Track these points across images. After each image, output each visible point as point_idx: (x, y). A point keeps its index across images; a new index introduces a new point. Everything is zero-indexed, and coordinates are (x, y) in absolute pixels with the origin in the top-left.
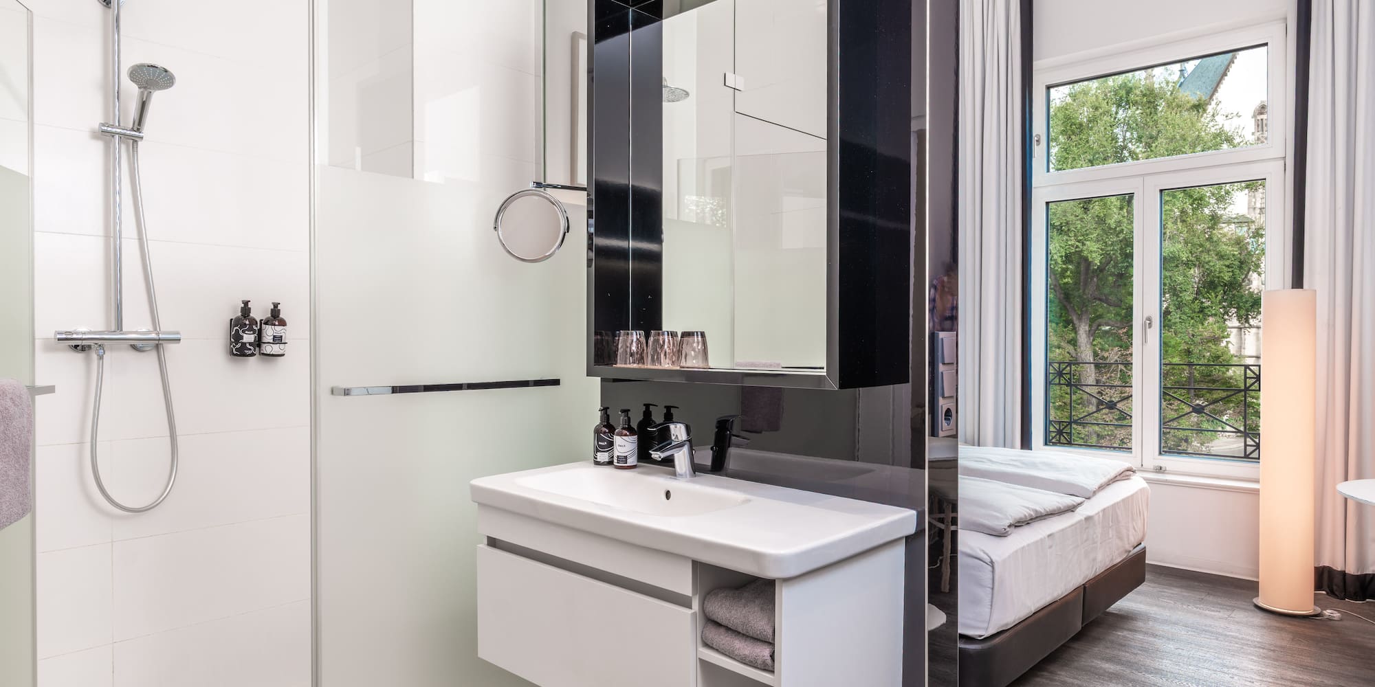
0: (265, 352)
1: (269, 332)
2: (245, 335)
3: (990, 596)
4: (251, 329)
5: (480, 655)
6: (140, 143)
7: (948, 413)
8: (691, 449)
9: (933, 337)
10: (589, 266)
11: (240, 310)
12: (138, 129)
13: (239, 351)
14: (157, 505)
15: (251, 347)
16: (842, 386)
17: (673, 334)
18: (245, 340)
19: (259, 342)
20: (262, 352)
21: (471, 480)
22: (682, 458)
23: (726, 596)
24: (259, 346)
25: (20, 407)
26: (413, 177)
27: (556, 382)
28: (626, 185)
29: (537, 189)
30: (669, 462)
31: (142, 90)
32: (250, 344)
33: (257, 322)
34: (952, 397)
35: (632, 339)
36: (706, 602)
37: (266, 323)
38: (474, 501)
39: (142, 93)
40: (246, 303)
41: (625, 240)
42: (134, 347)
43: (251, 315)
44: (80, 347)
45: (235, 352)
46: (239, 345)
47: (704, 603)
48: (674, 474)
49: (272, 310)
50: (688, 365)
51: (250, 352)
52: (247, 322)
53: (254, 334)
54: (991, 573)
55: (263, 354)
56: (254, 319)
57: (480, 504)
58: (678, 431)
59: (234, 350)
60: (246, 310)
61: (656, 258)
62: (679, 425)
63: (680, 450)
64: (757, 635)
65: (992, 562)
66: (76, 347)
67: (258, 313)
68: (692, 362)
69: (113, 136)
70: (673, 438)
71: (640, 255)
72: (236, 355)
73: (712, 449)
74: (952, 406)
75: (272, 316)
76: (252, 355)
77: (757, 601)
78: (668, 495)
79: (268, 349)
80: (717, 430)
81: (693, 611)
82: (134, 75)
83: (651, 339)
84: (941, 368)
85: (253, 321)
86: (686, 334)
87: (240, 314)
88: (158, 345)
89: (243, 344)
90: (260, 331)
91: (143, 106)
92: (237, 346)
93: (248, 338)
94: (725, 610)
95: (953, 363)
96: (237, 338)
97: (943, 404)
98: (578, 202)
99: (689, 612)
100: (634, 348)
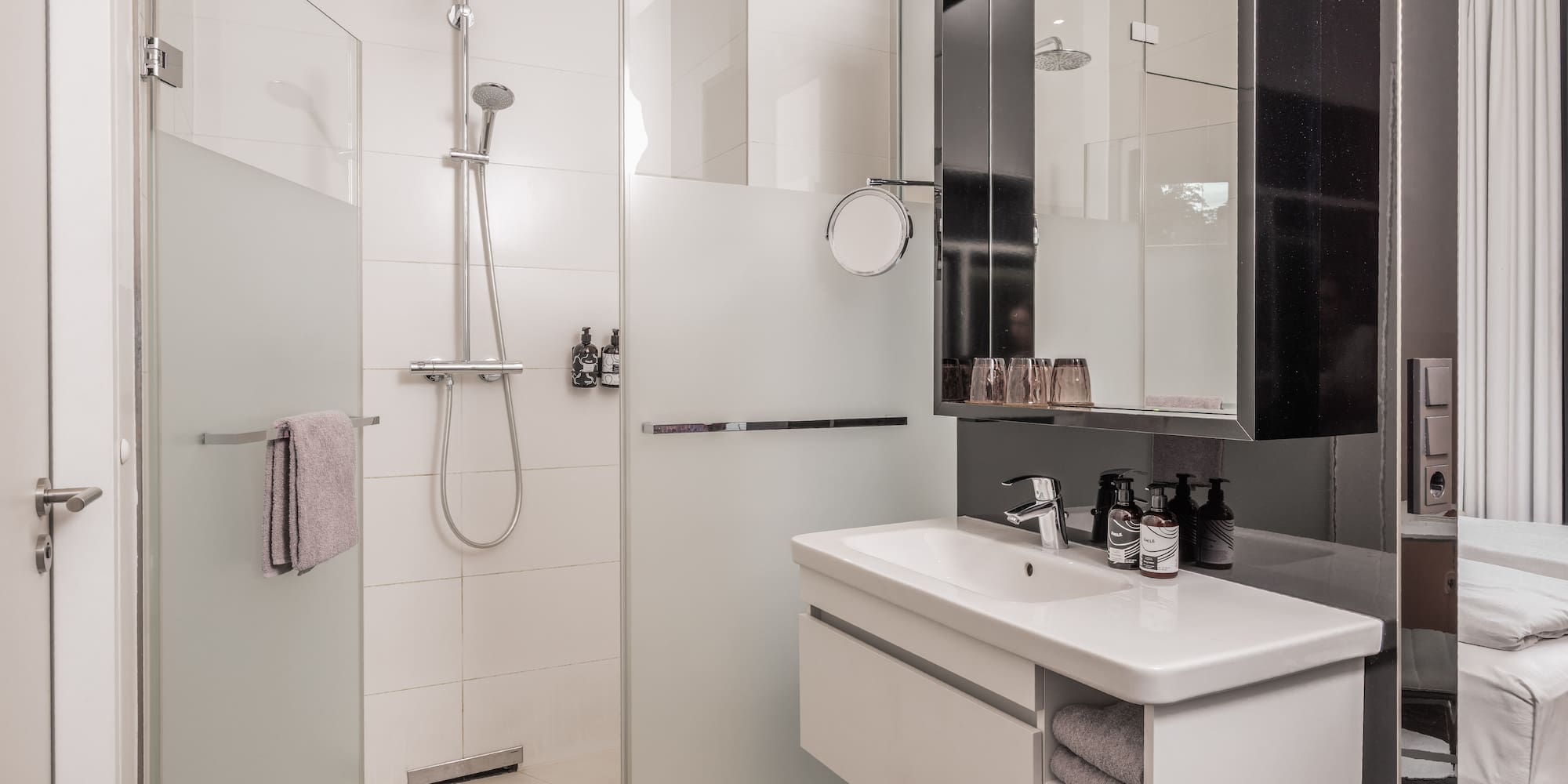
0: (605, 383)
1: (609, 360)
2: (584, 365)
3: (1530, 750)
4: (591, 358)
5: (803, 745)
6: (486, 166)
7: (1437, 480)
8: (1061, 512)
9: (1411, 367)
10: (937, 278)
11: (581, 336)
12: (484, 152)
13: (580, 382)
14: (499, 543)
15: (591, 378)
16: (1260, 436)
17: (1047, 362)
18: (584, 370)
19: (599, 372)
20: (603, 382)
21: (793, 536)
22: (1047, 521)
23: (1083, 716)
24: (600, 376)
25: (343, 435)
26: (747, 184)
27: (902, 421)
28: (985, 175)
29: (876, 187)
30: (1033, 526)
31: (486, 111)
32: (590, 374)
33: (597, 351)
34: (1444, 455)
35: (988, 369)
36: (1055, 721)
37: (606, 352)
38: (796, 562)
39: (486, 114)
40: (586, 330)
41: (985, 242)
42: (483, 377)
43: (591, 342)
44: (433, 377)
45: (576, 383)
46: (580, 375)
47: (1052, 722)
48: (1038, 542)
49: (612, 337)
50: (1063, 401)
51: (590, 383)
52: (588, 351)
53: (594, 363)
54: (1531, 716)
55: (604, 385)
56: (594, 348)
57: (802, 566)
58: (1043, 489)
59: (575, 379)
60: (586, 337)
61: (1027, 264)
62: (1044, 480)
63: (1048, 512)
64: (1120, 777)
65: (1534, 700)
66: (429, 377)
67: (599, 341)
68: (1068, 398)
69: (462, 161)
70: (1037, 496)
71: (1002, 261)
72: (577, 386)
73: (1093, 512)
74: (1443, 467)
75: (612, 344)
76: (592, 385)
77: (1123, 730)
78: (1030, 569)
79: (608, 379)
80: (1100, 487)
81: (1036, 731)
82: (477, 96)
83: (1011, 369)
84: (1423, 412)
85: (594, 350)
86: (1060, 362)
87: (581, 342)
88: (504, 375)
89: (584, 374)
90: (601, 360)
91: (488, 128)
92: (578, 377)
93: (589, 367)
94: (1077, 733)
95: (1445, 406)
96: (578, 367)
97: (1426, 468)
98: (925, 200)
99: (1030, 731)
100: (991, 380)
